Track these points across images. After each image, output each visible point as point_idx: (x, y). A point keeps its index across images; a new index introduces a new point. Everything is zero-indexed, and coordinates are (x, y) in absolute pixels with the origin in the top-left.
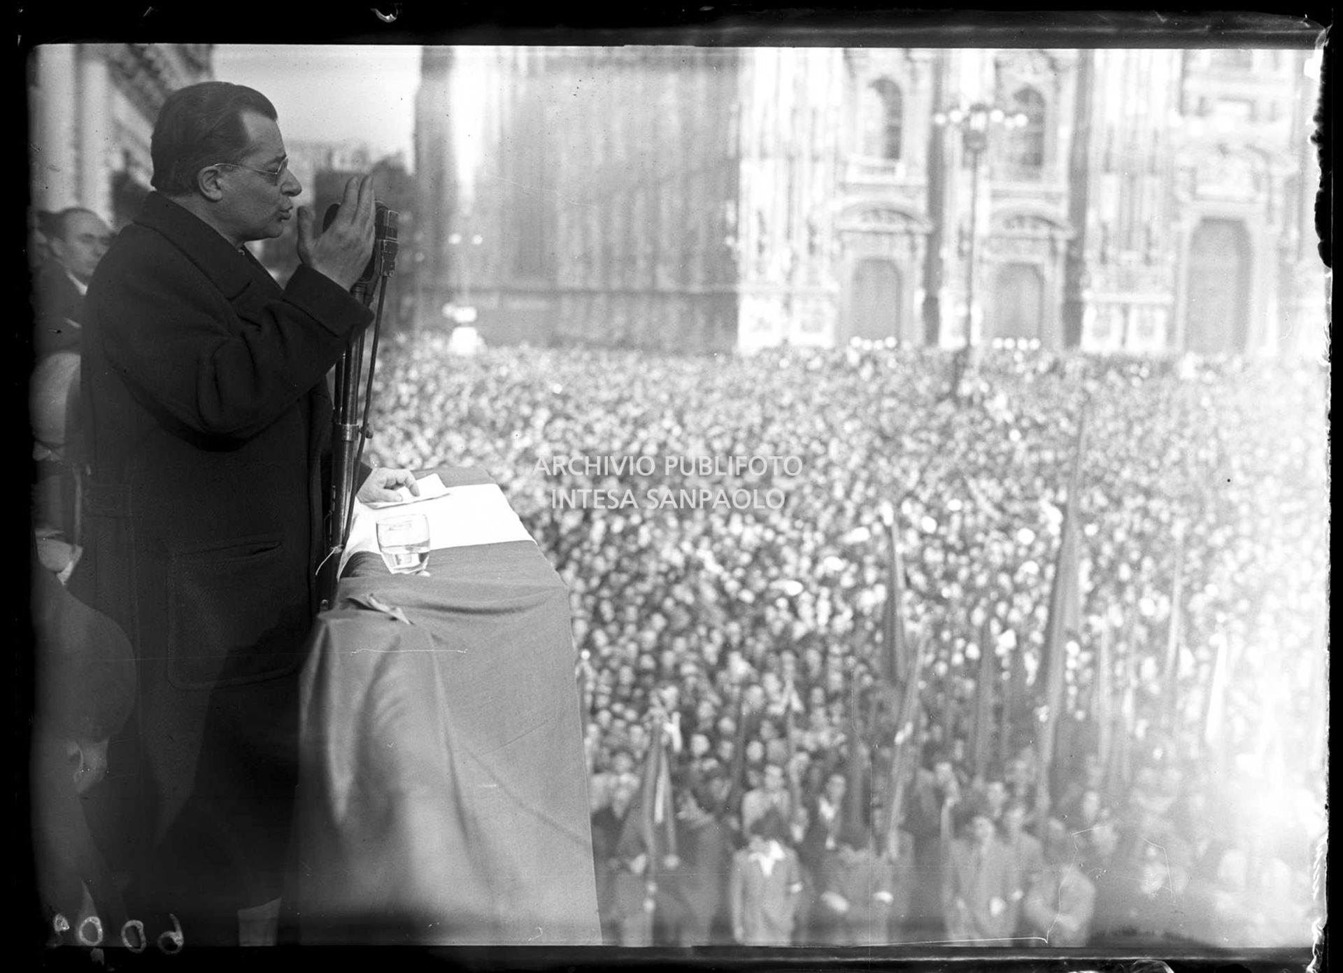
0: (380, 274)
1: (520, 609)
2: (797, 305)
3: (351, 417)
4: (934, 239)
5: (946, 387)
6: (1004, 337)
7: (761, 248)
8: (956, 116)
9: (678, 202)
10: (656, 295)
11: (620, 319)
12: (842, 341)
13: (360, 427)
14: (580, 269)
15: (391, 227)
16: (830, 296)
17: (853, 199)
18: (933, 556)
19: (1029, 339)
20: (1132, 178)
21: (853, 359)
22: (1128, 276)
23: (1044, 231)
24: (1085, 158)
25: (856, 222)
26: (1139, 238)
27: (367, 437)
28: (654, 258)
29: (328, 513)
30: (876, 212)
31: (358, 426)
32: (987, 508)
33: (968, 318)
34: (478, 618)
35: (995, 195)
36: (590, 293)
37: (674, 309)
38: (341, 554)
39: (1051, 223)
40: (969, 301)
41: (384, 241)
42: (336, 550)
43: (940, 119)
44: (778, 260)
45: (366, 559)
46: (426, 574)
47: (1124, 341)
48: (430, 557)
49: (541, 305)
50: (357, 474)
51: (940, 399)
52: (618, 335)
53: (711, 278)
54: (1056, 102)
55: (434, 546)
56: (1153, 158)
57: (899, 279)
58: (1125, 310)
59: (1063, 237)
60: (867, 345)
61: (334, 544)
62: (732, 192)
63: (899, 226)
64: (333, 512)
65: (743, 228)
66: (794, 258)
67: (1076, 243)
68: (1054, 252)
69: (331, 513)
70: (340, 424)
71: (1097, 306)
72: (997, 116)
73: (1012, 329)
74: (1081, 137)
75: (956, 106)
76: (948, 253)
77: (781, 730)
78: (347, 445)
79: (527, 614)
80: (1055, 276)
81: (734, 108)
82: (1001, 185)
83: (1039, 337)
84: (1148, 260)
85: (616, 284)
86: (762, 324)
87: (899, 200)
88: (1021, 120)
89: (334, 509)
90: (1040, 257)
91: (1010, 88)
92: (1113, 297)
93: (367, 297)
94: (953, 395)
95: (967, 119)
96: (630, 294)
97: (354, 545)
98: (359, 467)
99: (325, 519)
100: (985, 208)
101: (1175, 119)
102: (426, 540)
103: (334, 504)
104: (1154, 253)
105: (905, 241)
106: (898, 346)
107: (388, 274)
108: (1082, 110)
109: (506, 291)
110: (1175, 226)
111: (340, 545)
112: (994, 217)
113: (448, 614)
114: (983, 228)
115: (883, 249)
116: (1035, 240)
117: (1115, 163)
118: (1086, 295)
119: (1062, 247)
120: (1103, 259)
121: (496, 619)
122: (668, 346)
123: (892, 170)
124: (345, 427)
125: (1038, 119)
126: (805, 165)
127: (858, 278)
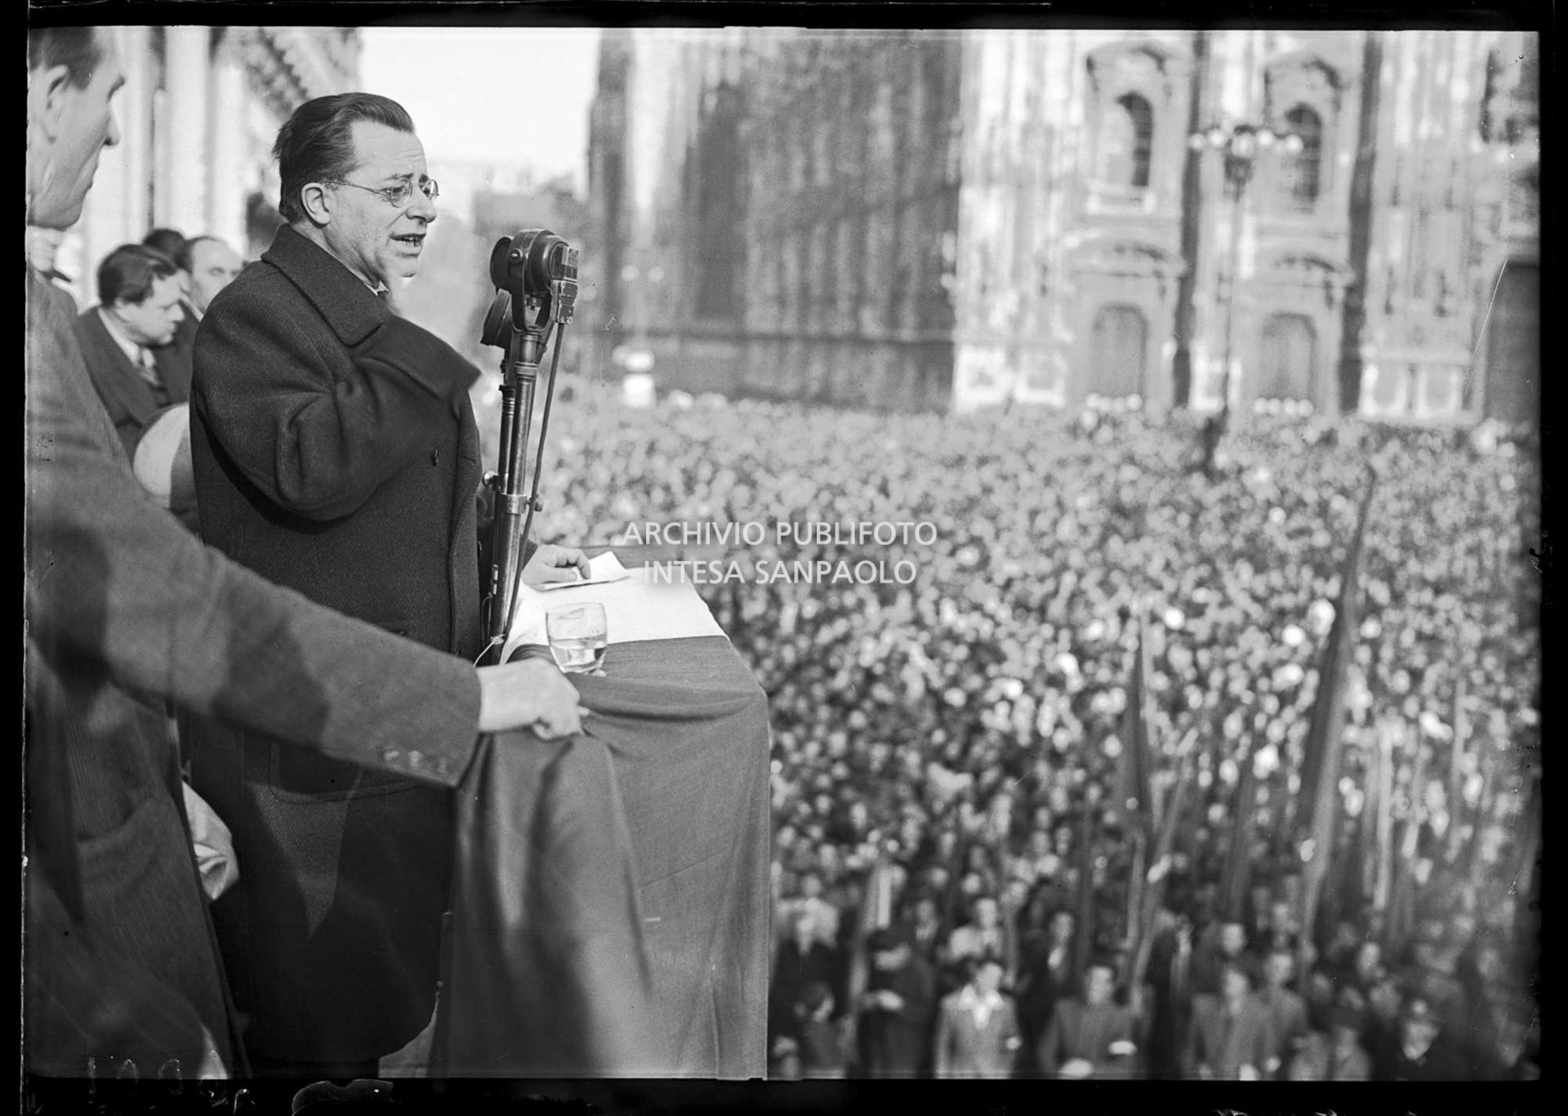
0: (556, 321)
1: (710, 718)
2: (1025, 358)
3: (519, 487)
4: (1187, 282)
5: (1197, 456)
6: (1268, 398)
7: (984, 289)
8: (1217, 139)
9: (887, 234)
10: (860, 342)
11: (817, 369)
12: (1075, 397)
13: (528, 499)
14: (773, 310)
15: (570, 266)
16: (1063, 348)
17: (1093, 234)
18: (1180, 658)
19: (1297, 400)
20: (1424, 214)
21: (1089, 420)
22: (1418, 329)
23: (1318, 274)
24: (1369, 189)
25: (1095, 261)
26: (1431, 286)
27: (536, 510)
28: (859, 300)
29: (488, 595)
30: (1120, 250)
31: (526, 497)
32: (1243, 601)
33: (1226, 378)
34: (661, 725)
35: (1261, 232)
36: (782, 339)
37: (880, 360)
38: (503, 645)
39: (1327, 267)
40: (1227, 356)
41: (563, 282)
42: (496, 640)
43: (1197, 142)
44: (1003, 306)
45: (533, 653)
46: (602, 674)
47: (1410, 405)
48: (608, 653)
49: (727, 351)
50: (524, 552)
51: (1189, 470)
52: (814, 387)
53: (924, 324)
54: (1335, 124)
55: (612, 639)
56: (1450, 192)
57: (1144, 330)
58: (1413, 370)
59: (1341, 281)
60: (1105, 405)
61: (494, 633)
62: (950, 221)
63: (1147, 265)
64: (493, 595)
65: (961, 267)
66: (1023, 302)
67: (1356, 290)
68: (1329, 300)
69: (491, 596)
70: (505, 493)
71: (1380, 364)
72: (1265, 138)
73: (1279, 389)
74: (1364, 165)
75: (1216, 126)
76: (1202, 299)
77: (993, 858)
78: (513, 519)
79: (718, 724)
80: (1330, 327)
81: (955, 125)
82: (1268, 219)
83: (1310, 398)
84: (1441, 312)
85: (814, 328)
86: (983, 379)
87: (1147, 237)
88: (1294, 145)
89: (495, 592)
90: (1312, 305)
91: (1281, 107)
92: (1396, 354)
93: (540, 346)
94: (1206, 468)
95: (1229, 143)
96: (830, 341)
97: (518, 635)
98: (526, 544)
99: (483, 603)
100: (1248, 246)
101: (1476, 145)
102: (601, 632)
103: (495, 586)
104: (1449, 303)
105: (1153, 283)
106: (1142, 409)
107: (566, 320)
108: (1366, 133)
109: (688, 335)
110: (1475, 273)
111: (502, 635)
112: (1259, 257)
113: (626, 722)
114: (1246, 269)
115: (1127, 293)
116: (1306, 286)
117: (1404, 195)
118: (1367, 351)
119: (1339, 294)
120: (1388, 309)
121: (682, 728)
122: (873, 400)
123: (1139, 200)
124: (511, 498)
125: (1313, 144)
126: (1038, 196)
127: (1098, 327)
